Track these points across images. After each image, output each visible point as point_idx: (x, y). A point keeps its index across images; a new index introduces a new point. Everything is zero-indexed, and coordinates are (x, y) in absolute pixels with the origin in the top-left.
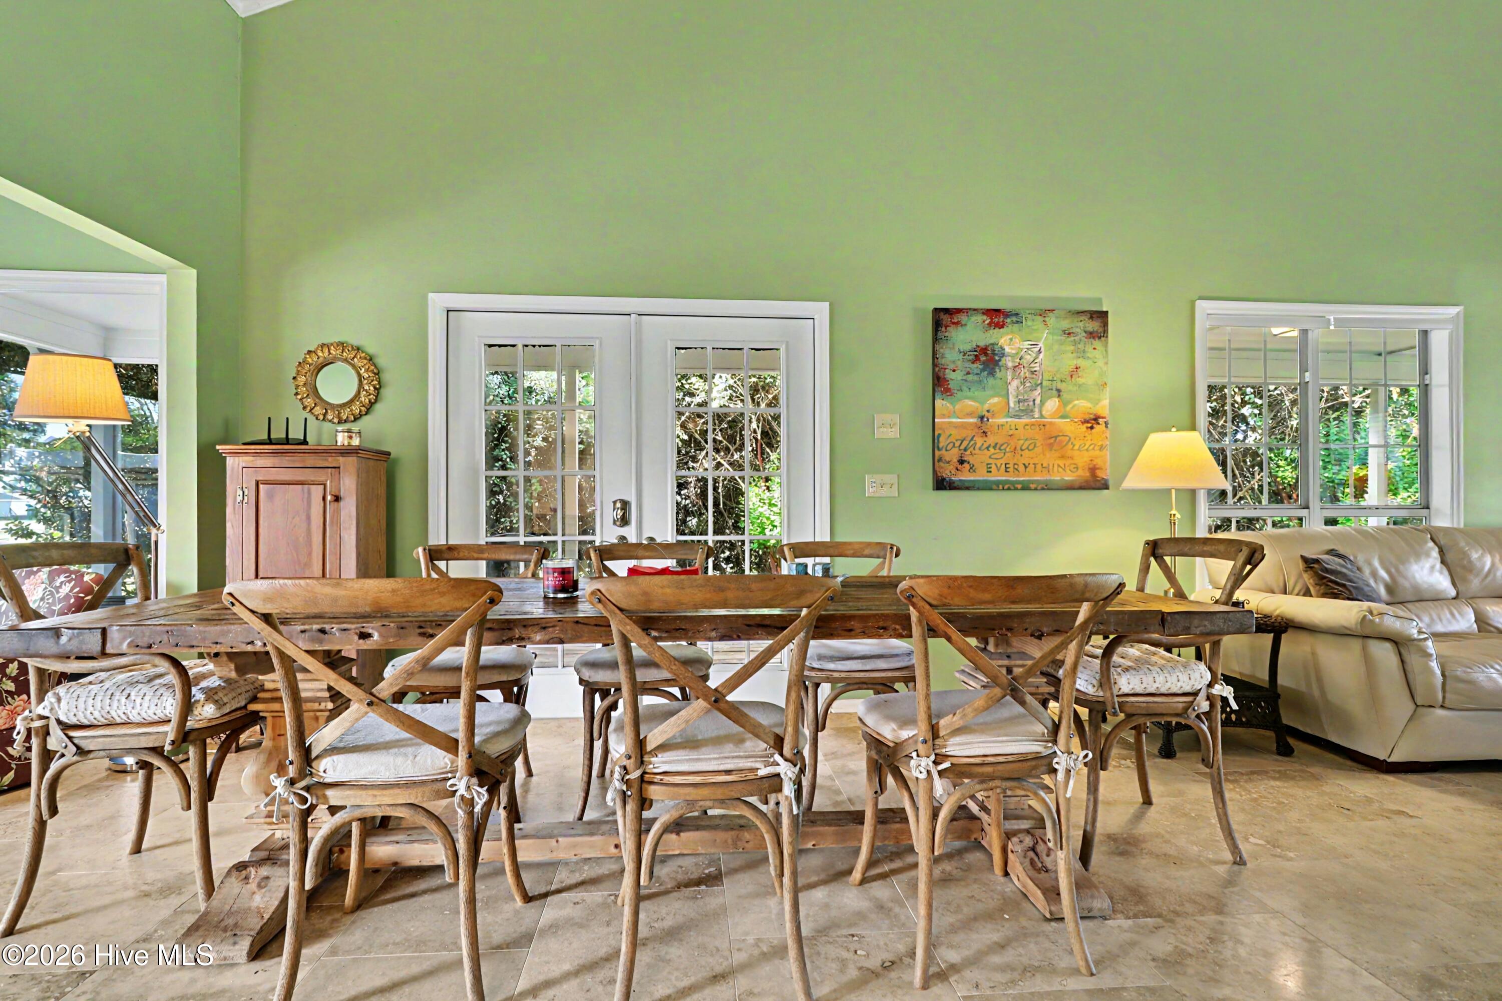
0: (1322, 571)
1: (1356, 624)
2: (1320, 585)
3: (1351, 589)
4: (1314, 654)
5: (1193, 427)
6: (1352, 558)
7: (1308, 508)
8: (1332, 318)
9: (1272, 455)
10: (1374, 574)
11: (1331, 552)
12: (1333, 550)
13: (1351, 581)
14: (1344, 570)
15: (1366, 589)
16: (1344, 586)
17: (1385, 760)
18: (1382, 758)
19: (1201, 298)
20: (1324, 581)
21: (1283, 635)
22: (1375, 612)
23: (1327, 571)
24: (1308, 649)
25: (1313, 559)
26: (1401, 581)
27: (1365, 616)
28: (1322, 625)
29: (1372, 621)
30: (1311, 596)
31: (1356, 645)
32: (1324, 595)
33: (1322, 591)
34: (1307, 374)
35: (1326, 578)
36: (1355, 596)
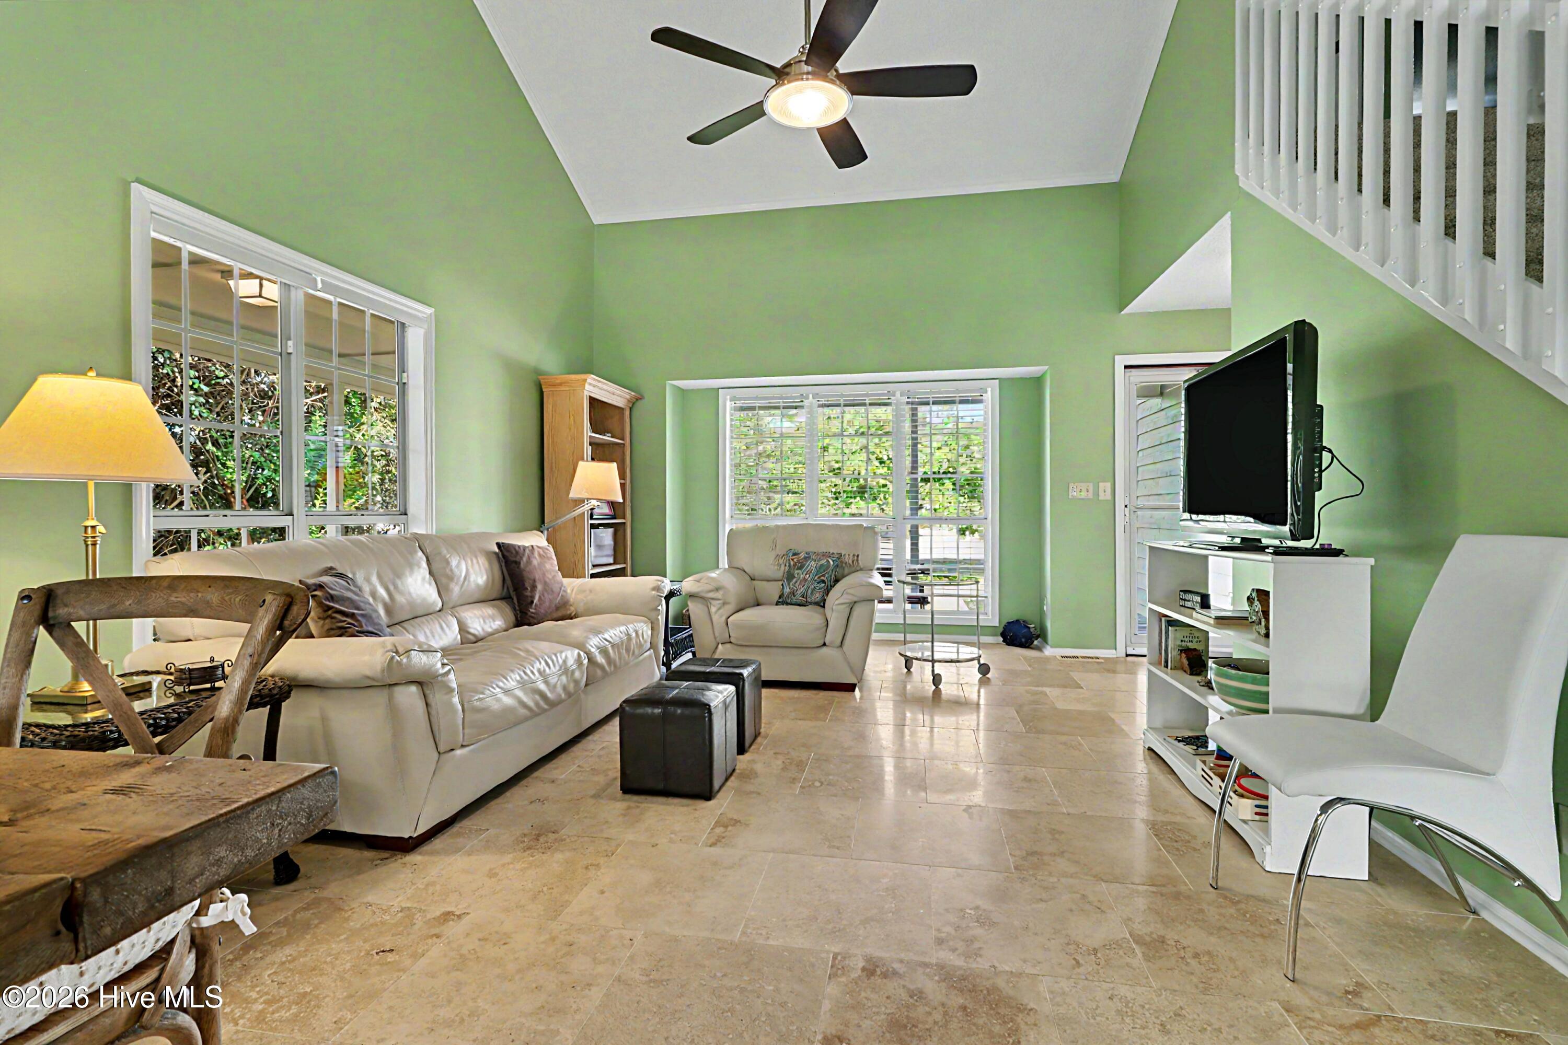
0: (327, 599)
1: (383, 671)
2: (324, 619)
3: (360, 618)
4: (324, 719)
5: (127, 376)
6: (350, 576)
7: (291, 514)
8: (319, 279)
9: (220, 454)
10: (374, 594)
11: (329, 571)
12: (331, 568)
13: (358, 608)
14: (350, 595)
15: (374, 615)
16: (352, 616)
17: (410, 837)
18: (406, 836)
19: (138, 181)
20: (330, 612)
21: (283, 704)
22: (401, 650)
23: (332, 598)
24: (315, 713)
25: (315, 585)
26: (400, 599)
27: (392, 658)
28: (337, 679)
29: (399, 663)
30: (312, 637)
31: (380, 697)
32: (329, 633)
33: (327, 627)
34: (290, 343)
35: (333, 607)
36: (365, 628)
